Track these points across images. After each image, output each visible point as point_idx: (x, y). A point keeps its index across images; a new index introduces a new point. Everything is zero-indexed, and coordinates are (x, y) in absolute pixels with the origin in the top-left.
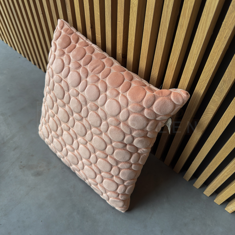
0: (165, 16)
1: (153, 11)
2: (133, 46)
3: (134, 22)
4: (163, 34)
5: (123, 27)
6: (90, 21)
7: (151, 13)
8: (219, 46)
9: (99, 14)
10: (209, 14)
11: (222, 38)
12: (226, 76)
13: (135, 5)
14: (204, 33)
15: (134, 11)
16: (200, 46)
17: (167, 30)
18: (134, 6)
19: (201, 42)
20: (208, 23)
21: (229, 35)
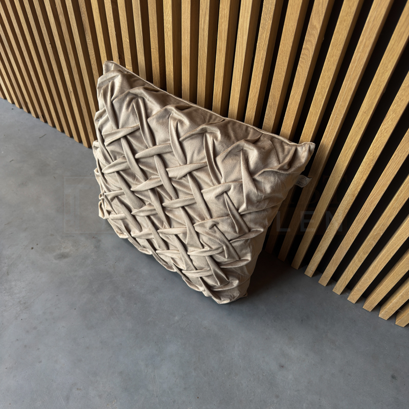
0: (202, 40)
1: (189, 35)
3: (170, 49)
4: (203, 60)
5: (158, 55)
6: (118, 50)
8: (259, 68)
9: (128, 41)
10: (243, 36)
11: (259, 60)
12: (271, 100)
14: (242, 56)
15: (168, 35)
16: (241, 70)
18: (169, 30)
19: (241, 66)
20: (244, 45)
21: (265, 56)
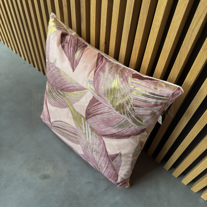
1: (176, 33)
2: (148, 62)
3: (153, 42)
4: (183, 55)
5: (140, 45)
6: (105, 37)
7: (173, 35)
9: (116, 31)
13: (157, 26)
15: (155, 31)
17: (188, 52)
